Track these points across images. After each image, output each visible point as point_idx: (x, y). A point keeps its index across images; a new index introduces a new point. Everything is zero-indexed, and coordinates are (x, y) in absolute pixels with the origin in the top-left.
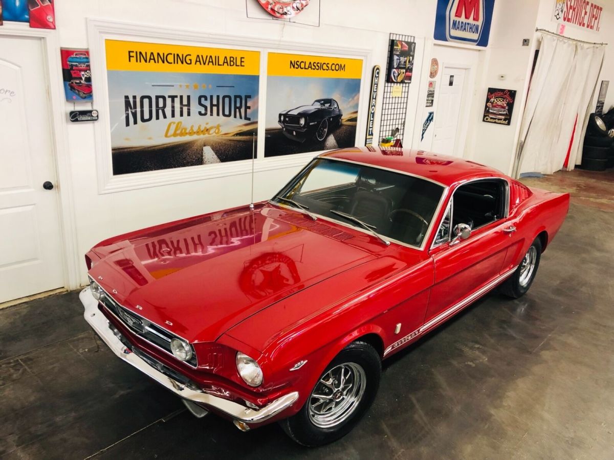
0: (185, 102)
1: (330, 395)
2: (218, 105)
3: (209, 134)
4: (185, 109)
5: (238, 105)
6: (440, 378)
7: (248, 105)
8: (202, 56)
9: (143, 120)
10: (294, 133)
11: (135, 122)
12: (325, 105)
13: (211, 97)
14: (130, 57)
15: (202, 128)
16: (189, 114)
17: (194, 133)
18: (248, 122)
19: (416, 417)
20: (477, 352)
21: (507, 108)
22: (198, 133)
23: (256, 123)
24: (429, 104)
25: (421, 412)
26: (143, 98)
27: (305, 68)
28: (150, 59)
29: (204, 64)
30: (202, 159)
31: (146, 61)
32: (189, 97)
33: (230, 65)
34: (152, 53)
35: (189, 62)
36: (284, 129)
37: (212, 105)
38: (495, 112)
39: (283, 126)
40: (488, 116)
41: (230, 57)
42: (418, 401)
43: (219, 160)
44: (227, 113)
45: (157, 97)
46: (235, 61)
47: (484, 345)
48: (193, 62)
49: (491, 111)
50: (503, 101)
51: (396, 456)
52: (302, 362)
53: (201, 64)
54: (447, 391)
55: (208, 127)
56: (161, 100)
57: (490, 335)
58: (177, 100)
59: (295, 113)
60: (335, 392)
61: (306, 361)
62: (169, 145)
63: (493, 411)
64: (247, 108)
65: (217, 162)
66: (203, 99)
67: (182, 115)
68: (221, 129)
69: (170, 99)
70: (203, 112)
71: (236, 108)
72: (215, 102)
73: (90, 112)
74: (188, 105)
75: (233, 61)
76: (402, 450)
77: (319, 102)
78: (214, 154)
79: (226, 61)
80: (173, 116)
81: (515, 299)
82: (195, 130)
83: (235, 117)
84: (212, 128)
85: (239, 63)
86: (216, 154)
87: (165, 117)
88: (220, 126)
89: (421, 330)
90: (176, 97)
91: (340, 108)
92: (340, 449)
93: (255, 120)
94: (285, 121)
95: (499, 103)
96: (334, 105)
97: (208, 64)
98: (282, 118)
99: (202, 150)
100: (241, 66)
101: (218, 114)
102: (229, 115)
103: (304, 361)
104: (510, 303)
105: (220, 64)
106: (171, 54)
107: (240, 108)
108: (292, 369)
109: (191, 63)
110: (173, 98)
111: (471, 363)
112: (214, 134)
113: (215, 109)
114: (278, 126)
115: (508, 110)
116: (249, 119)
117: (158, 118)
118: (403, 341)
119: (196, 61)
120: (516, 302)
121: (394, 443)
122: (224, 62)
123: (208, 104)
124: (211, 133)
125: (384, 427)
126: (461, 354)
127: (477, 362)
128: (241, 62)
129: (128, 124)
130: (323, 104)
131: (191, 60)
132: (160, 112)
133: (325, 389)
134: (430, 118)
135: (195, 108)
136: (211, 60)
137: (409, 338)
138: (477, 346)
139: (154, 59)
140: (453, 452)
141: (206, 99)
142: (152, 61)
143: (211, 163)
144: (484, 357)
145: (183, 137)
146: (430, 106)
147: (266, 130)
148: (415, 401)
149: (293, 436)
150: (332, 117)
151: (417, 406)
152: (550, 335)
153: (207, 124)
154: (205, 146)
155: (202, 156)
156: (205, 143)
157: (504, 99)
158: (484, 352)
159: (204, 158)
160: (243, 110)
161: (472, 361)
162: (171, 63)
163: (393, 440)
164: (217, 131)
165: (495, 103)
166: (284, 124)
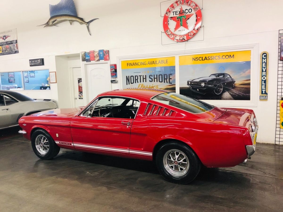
0: (144, 77)
2: (157, 78)
4: (144, 80)
5: (166, 78)
7: (170, 78)
8: (150, 62)
9: (131, 83)
10: (198, 90)
11: (129, 84)
12: (220, 76)
13: (154, 75)
14: (127, 65)
16: (146, 81)
18: (171, 84)
23: (175, 85)
26: (131, 76)
27: (202, 60)
28: (133, 65)
29: (151, 64)
31: (132, 65)
32: (146, 76)
33: (162, 63)
34: (134, 63)
35: (145, 64)
36: (191, 88)
37: (154, 78)
41: (161, 61)
44: (161, 81)
45: (135, 76)
46: (163, 62)
48: (147, 64)
53: (150, 64)
55: (153, 86)
56: (136, 77)
58: (142, 77)
59: (198, 80)
64: (170, 79)
66: (151, 76)
67: (143, 81)
68: (158, 87)
69: (139, 77)
70: (151, 81)
71: (164, 79)
72: (156, 77)
74: (146, 78)
75: (162, 62)
77: (215, 75)
79: (159, 62)
80: (140, 82)
82: (148, 87)
83: (164, 82)
84: (154, 86)
85: (165, 62)
87: (138, 82)
88: (158, 86)
90: (141, 76)
91: (232, 78)
94: (191, 84)
96: (227, 76)
97: (153, 64)
98: (189, 83)
100: (166, 63)
101: (157, 81)
102: (162, 82)
105: (157, 63)
106: (140, 62)
107: (166, 79)
109: (146, 65)
110: (140, 76)
113: (156, 79)
114: (188, 86)
116: (171, 83)
117: (136, 83)
119: (148, 64)
122: (159, 63)
123: (153, 78)
124: (154, 88)
128: (166, 61)
129: (127, 84)
130: (218, 76)
131: (146, 63)
132: (136, 80)
135: (148, 79)
136: (153, 63)
139: (134, 65)
141: (152, 76)
147: (180, 88)
150: (226, 83)
153: (153, 85)
160: (168, 80)
162: (140, 65)
164: (157, 88)
166: (191, 86)
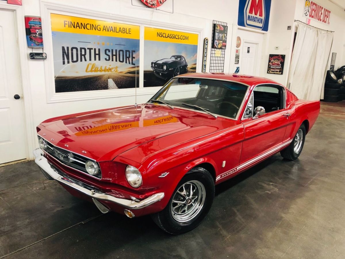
0: (97, 52)
1: (184, 201)
2: (116, 55)
3: (111, 72)
4: (97, 56)
5: (128, 56)
6: (251, 199)
7: (133, 56)
8: (107, 26)
9: (73, 62)
10: (161, 74)
11: (68, 62)
12: (178, 59)
13: (112, 50)
14: (65, 24)
15: (107, 68)
16: (99, 59)
17: (103, 70)
18: (133, 66)
19: (237, 219)
20: (272, 187)
21: (280, 65)
22: (105, 71)
23: (138, 67)
24: (236, 63)
25: (240, 217)
26: (72, 49)
27: (166, 37)
28: (77, 26)
29: (108, 31)
30: (107, 86)
31: (74, 27)
32: (99, 50)
33: (123, 33)
34: (78, 23)
35: (99, 29)
36: (155, 71)
37: (113, 55)
38: (274, 67)
39: (154, 70)
40: (270, 70)
41: (123, 28)
42: (238, 211)
43: (117, 87)
44: (121, 60)
45: (81, 49)
46: (125, 30)
47: (276, 183)
48: (102, 29)
49: (271, 67)
50: (278, 61)
51: (226, 239)
52: (166, 173)
53: (106, 31)
54: (255, 205)
55: (111, 67)
56: (83, 50)
57: (279, 178)
58: (93, 51)
59: (161, 62)
60: (187, 199)
61: (169, 173)
62: (88, 77)
63: (283, 215)
64: (133, 58)
65: (116, 89)
66: (107, 51)
67: (95, 59)
68: (118, 69)
69: (88, 50)
70: (108, 59)
71: (126, 57)
72: (114, 53)
73: (42, 54)
74: (99, 54)
75: (124, 30)
76: (230, 236)
77: (174, 57)
78: (114, 83)
79: (120, 30)
80: (90, 60)
81: (292, 160)
82: (103, 69)
83: (126, 62)
84: (112, 68)
85: (128, 32)
86: (116, 83)
87: (86, 60)
88: (117, 67)
89: (238, 169)
90: (92, 49)
91: (186, 61)
92: (191, 236)
93: (138, 65)
94: (154, 67)
95: (276, 62)
96: (183, 59)
97: (110, 31)
98: (153, 65)
99: (107, 81)
100: (129, 33)
101: (116, 61)
102: (123, 62)
103: (167, 172)
104: (289, 163)
105: (117, 31)
106: (89, 24)
107: (129, 58)
108: (160, 177)
109: (100, 30)
110: (90, 49)
111: (269, 192)
112: (114, 72)
113: (114, 57)
114: (151, 69)
115: (281, 66)
116: (134, 64)
117: (81, 61)
118: (227, 173)
119: (103, 29)
120: (293, 162)
121: (224, 232)
122: (119, 31)
123: (110, 54)
124: (112, 71)
125: (218, 224)
126: (262, 188)
127: (272, 191)
128: (129, 31)
129: (64, 63)
130: (176, 58)
131: (100, 28)
132: (83, 57)
133: (181, 197)
134: (238, 71)
135: (103, 56)
136: (112, 29)
137: (231, 172)
138: (271, 183)
139: (79, 26)
140: (261, 236)
141: (109, 51)
142: (78, 28)
143: (113, 89)
144: (276, 189)
145: (96, 73)
146: (237, 64)
147: (144, 71)
148: (236, 211)
149: (162, 226)
150: (182, 66)
151: (238, 214)
152: (314, 178)
153: (110, 66)
154: (109, 78)
155: (107, 84)
156: (109, 77)
157: (279, 60)
158: (276, 186)
159: (108, 85)
160: (130, 59)
161: (269, 191)
162: (89, 29)
163: (223, 231)
164: (116, 70)
165: (273, 62)
166: (154, 69)
